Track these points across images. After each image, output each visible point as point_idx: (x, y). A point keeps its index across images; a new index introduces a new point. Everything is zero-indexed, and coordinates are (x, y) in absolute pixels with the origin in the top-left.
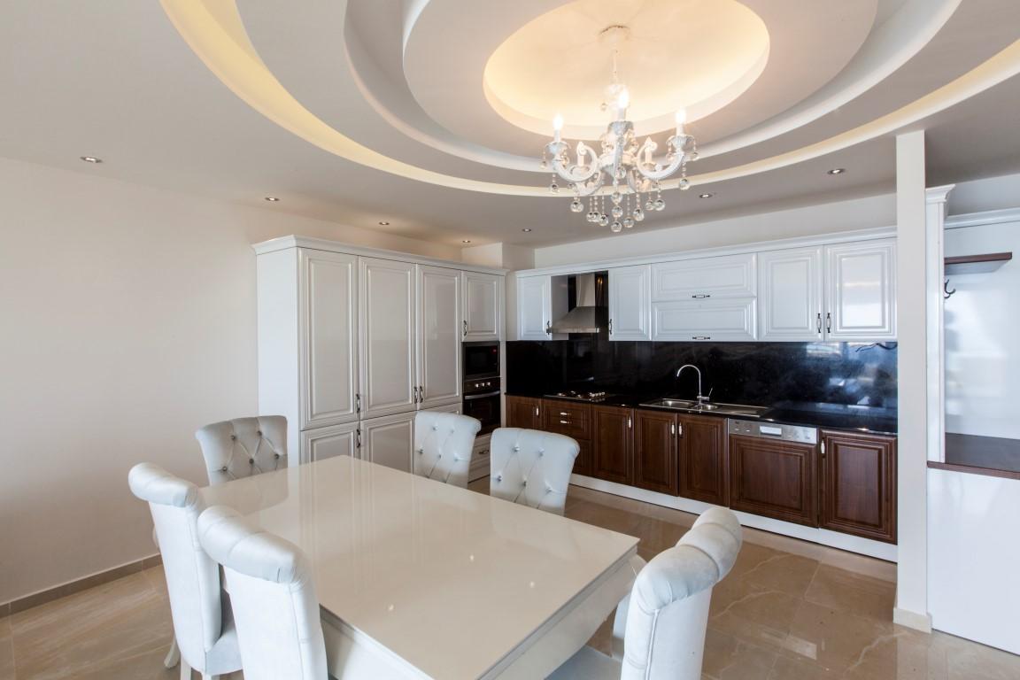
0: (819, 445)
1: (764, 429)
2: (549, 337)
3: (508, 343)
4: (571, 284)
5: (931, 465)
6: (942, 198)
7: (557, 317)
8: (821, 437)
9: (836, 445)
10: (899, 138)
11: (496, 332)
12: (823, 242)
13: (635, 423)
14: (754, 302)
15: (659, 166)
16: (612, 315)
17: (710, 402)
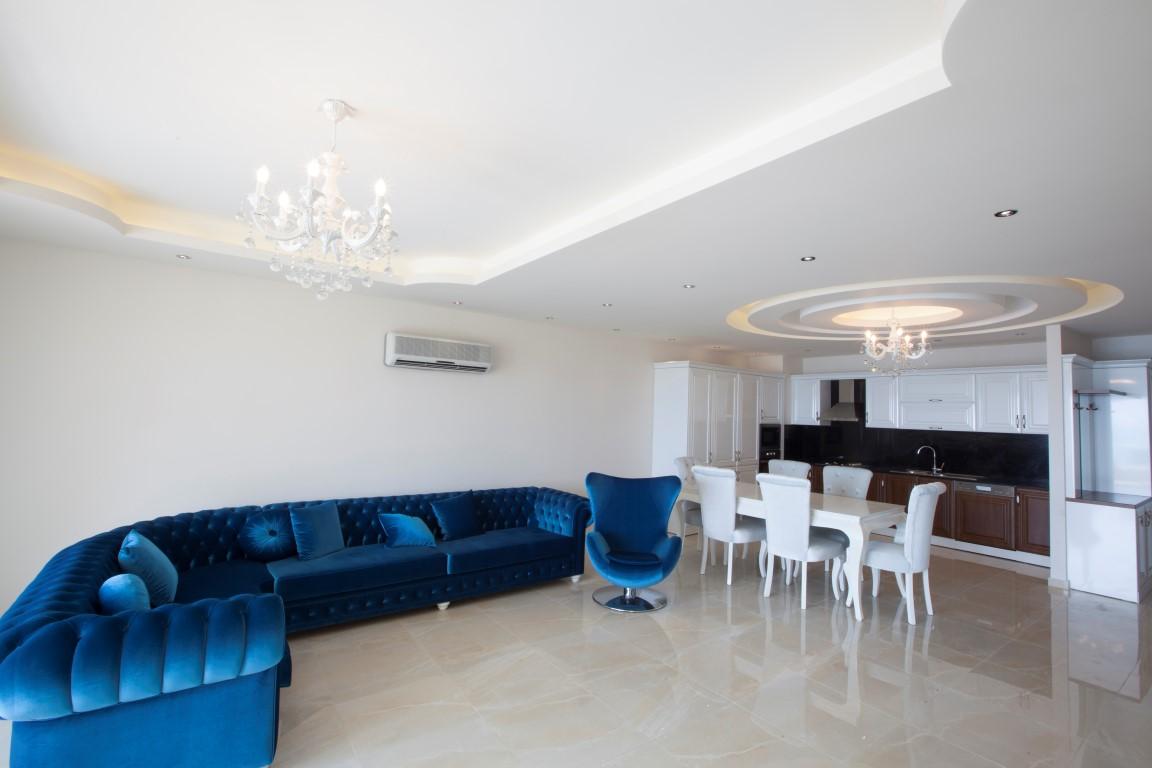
0: (1016, 498)
1: (980, 488)
2: (818, 423)
3: (786, 426)
4: (834, 387)
5: (1068, 499)
6: (1071, 360)
7: (823, 410)
8: (1016, 494)
9: (1027, 498)
10: (1048, 328)
11: (779, 418)
12: (1022, 370)
13: (886, 483)
14: (974, 406)
15: (914, 354)
16: (869, 409)
17: (942, 472)
